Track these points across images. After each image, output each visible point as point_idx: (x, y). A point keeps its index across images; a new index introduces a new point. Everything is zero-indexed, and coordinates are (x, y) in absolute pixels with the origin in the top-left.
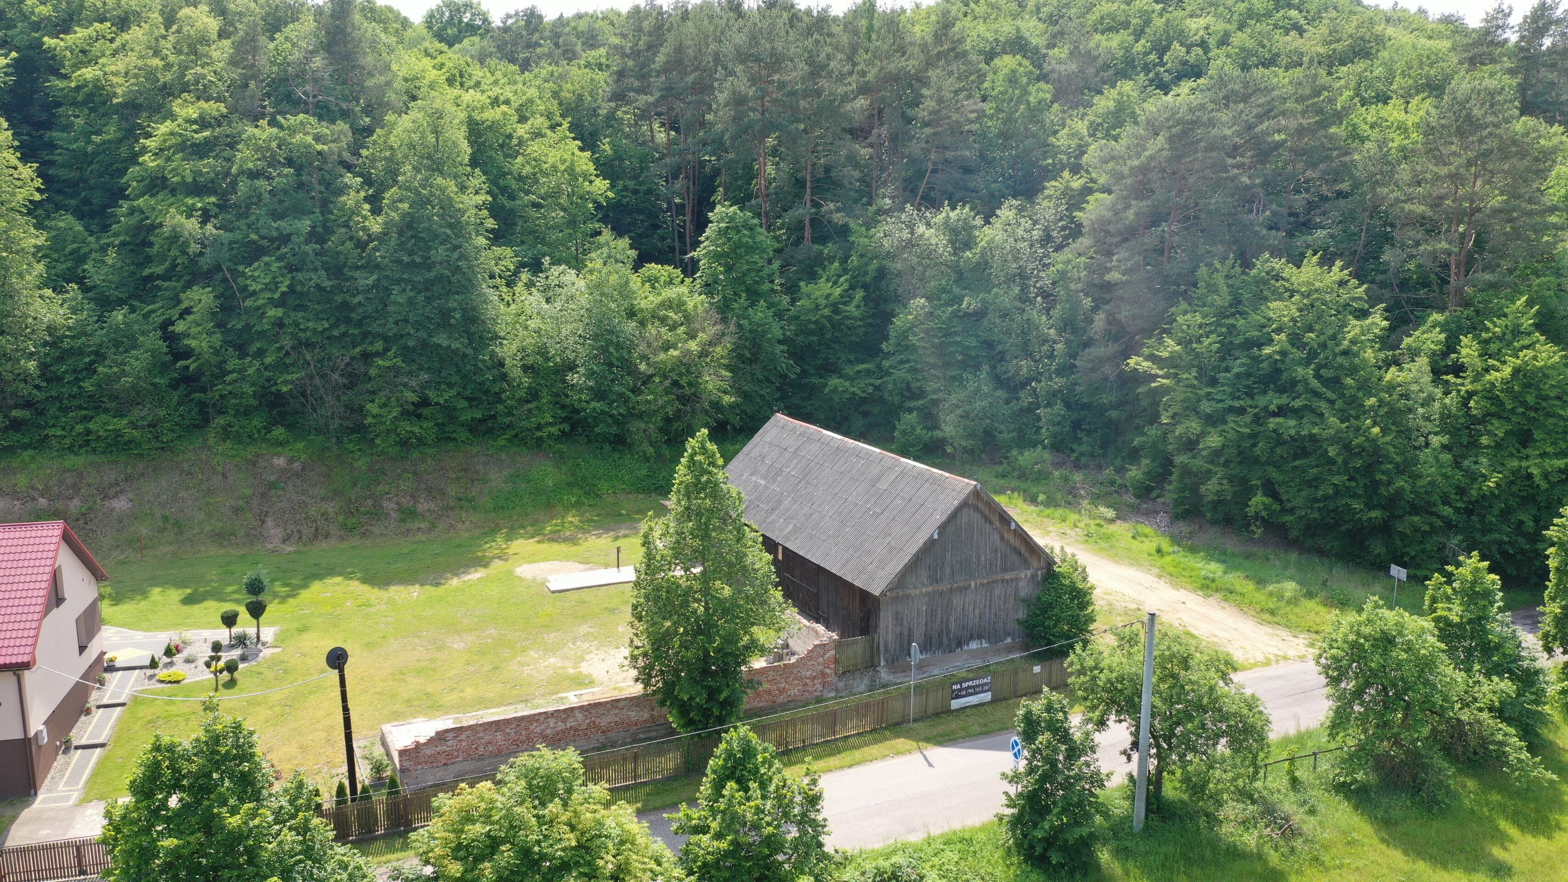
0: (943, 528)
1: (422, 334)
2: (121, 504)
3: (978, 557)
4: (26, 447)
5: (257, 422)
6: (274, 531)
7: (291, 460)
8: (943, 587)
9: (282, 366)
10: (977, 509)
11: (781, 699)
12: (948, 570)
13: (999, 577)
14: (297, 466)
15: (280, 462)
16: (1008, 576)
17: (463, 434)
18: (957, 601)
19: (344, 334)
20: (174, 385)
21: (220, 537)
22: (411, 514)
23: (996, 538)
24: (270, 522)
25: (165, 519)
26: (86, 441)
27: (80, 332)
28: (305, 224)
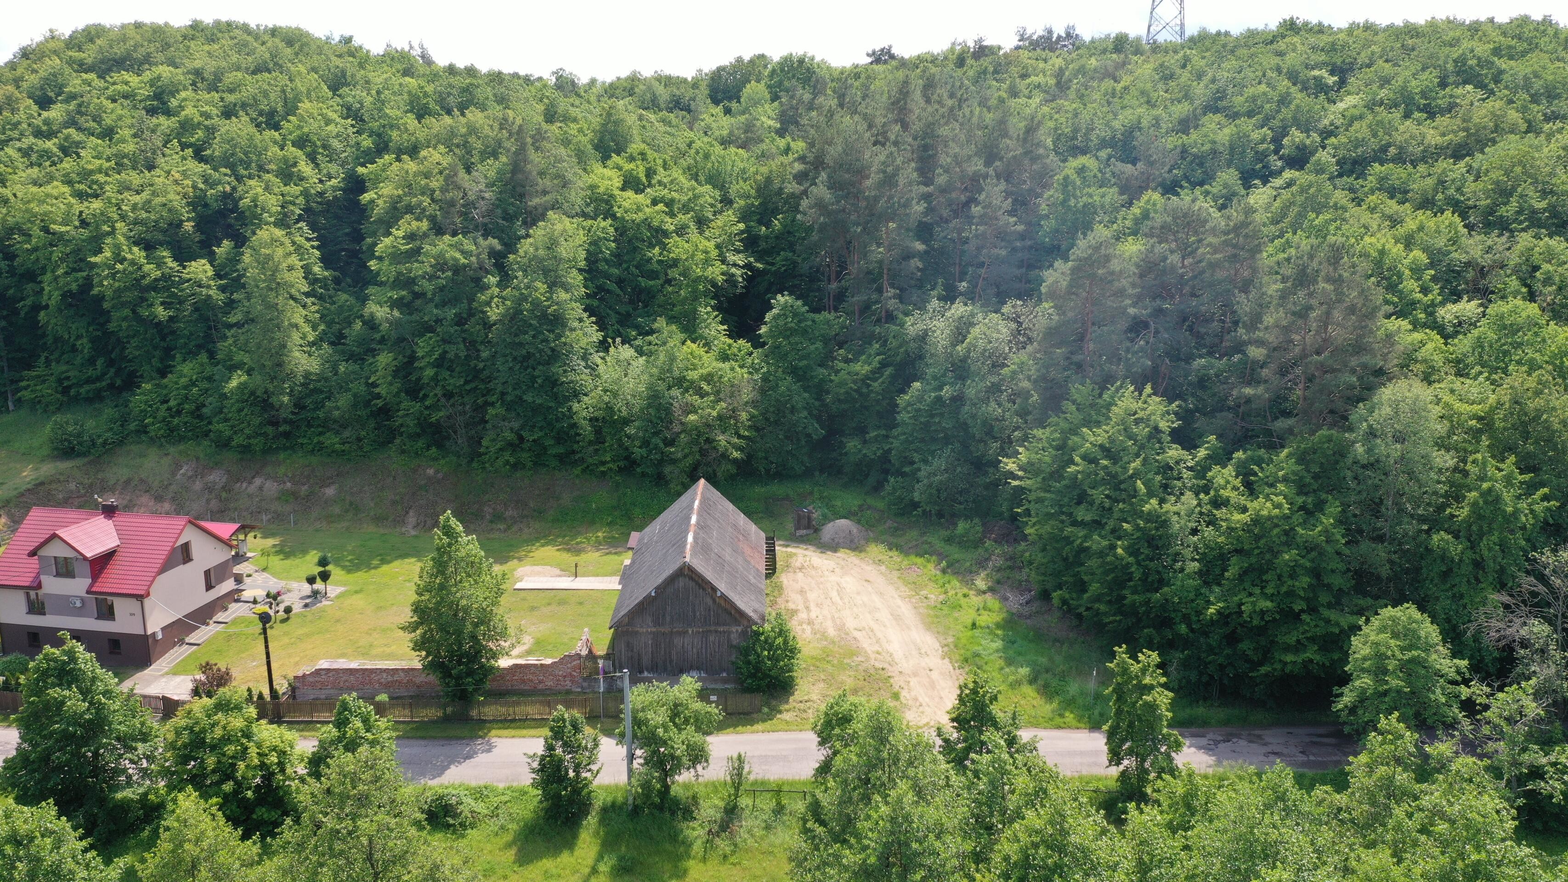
0: (661, 589)
1: (518, 392)
2: (330, 491)
3: (694, 611)
4: (285, 449)
5: (421, 443)
6: (412, 519)
7: (437, 472)
8: (666, 629)
9: (435, 407)
10: (691, 578)
11: (541, 686)
12: (668, 619)
13: (713, 628)
14: (440, 476)
15: (430, 472)
16: (721, 629)
17: (554, 463)
18: (678, 641)
19: (476, 388)
20: (373, 415)
21: (379, 520)
22: (497, 518)
23: (709, 601)
24: (411, 513)
25: (351, 504)
26: (320, 448)
27: (321, 377)
28: (451, 313)
